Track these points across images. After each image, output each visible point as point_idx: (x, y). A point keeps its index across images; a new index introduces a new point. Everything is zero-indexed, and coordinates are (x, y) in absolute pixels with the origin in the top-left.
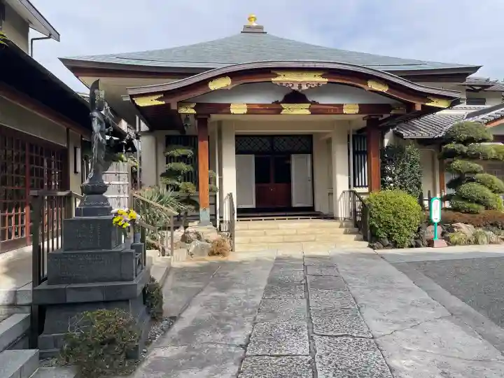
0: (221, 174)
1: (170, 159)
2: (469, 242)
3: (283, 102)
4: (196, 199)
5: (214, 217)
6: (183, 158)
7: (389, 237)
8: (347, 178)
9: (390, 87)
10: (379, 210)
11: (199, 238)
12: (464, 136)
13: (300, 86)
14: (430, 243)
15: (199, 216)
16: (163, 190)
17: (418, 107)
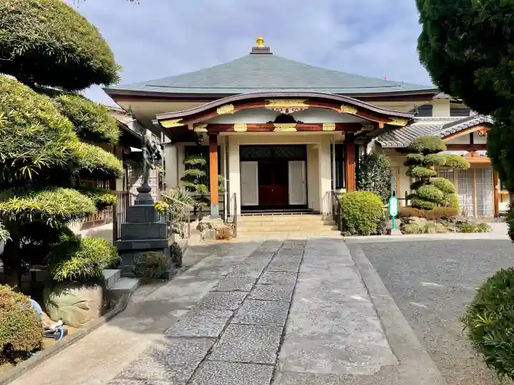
0: (228, 178)
1: (188, 167)
2: (420, 231)
3: (275, 122)
4: (208, 198)
5: (222, 213)
6: (198, 166)
7: (356, 227)
8: (330, 181)
9: (358, 110)
10: (349, 207)
11: (210, 227)
12: (421, 147)
13: (287, 111)
14: (389, 232)
15: (210, 211)
16: (183, 190)
17: (381, 125)
